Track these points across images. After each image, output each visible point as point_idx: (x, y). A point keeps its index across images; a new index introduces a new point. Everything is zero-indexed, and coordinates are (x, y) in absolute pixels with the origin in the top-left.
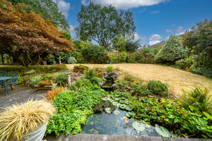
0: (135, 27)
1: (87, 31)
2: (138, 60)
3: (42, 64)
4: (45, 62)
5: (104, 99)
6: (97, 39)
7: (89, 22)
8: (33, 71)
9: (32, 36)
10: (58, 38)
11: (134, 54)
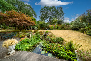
0: (64, 14)
1: (44, 17)
2: (63, 28)
3: (26, 30)
4: (27, 29)
5: (39, 43)
6: (47, 20)
7: (44, 13)
8: (22, 32)
9: (22, 21)
10: (29, 21)
11: (61, 25)
